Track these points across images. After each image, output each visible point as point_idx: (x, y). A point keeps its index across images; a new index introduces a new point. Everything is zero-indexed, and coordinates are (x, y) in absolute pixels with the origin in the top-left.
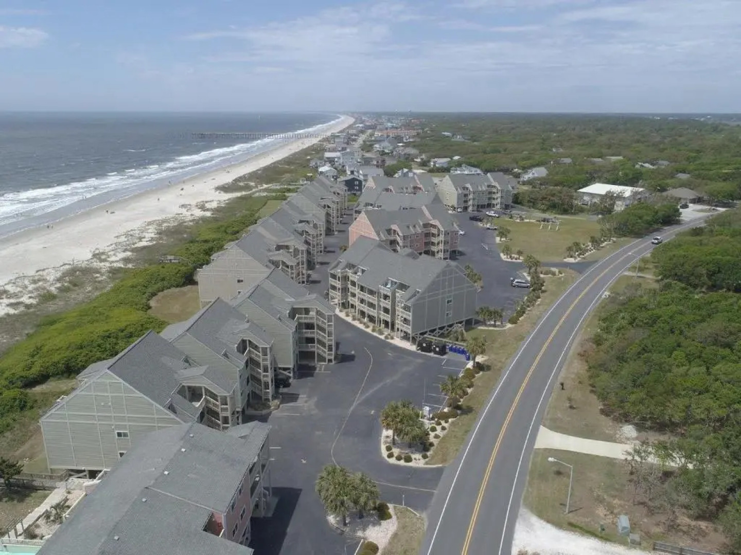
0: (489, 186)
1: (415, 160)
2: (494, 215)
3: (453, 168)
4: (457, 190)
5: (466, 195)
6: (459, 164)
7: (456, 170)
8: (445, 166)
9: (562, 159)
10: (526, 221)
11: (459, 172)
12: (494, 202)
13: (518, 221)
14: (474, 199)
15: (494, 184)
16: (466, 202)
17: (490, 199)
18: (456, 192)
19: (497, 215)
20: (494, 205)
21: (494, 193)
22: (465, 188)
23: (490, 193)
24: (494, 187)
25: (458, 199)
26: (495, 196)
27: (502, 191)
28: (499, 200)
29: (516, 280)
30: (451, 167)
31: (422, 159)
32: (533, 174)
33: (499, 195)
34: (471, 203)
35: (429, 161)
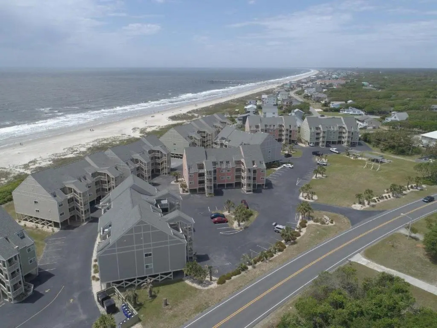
0: (340, 127)
1: (321, 102)
2: (335, 151)
3: (342, 109)
4: (311, 129)
5: (318, 134)
6: (347, 107)
7: (344, 111)
8: (337, 107)
9: (433, 105)
10: (360, 158)
11: (346, 112)
12: (343, 140)
13: (352, 158)
14: (324, 137)
15: (345, 126)
16: (318, 139)
17: (340, 137)
18: (309, 130)
19: (337, 152)
20: (343, 142)
21: (344, 133)
22: (318, 128)
23: (341, 133)
24: (344, 128)
25: (311, 136)
26: (344, 135)
27: (349, 132)
28: (346, 139)
29: (278, 226)
30: (341, 108)
31: (325, 101)
32: (395, 117)
33: (347, 135)
34: (321, 139)
35: (329, 103)
